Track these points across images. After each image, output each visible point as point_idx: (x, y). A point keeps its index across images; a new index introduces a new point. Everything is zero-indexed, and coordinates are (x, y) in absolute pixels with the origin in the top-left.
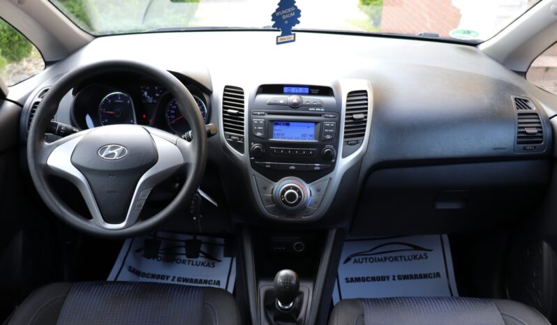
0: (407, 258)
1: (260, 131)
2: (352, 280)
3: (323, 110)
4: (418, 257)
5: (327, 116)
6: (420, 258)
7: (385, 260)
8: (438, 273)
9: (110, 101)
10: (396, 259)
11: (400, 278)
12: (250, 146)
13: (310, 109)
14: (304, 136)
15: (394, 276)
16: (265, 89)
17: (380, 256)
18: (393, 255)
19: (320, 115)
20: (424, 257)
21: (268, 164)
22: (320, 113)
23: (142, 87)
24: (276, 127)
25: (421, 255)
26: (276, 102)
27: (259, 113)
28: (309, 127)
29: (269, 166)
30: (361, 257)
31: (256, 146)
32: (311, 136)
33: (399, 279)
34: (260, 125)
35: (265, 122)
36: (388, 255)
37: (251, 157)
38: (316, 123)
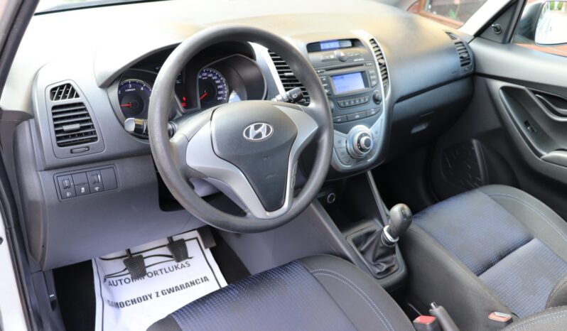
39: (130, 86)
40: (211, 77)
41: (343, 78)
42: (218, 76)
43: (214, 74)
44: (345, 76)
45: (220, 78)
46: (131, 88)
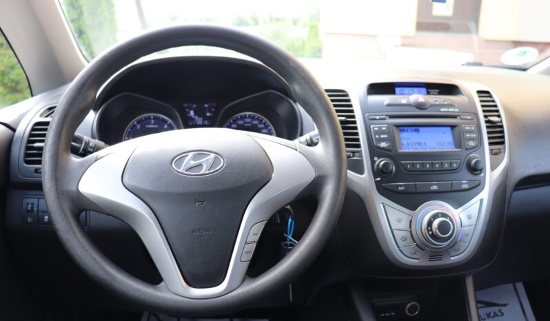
1: (384, 140)
3: (457, 110)
4: (492, 315)
5: (464, 117)
6: (494, 316)
9: (139, 127)
12: (373, 162)
13: (442, 110)
14: (441, 144)
16: (376, 89)
19: (455, 117)
21: (401, 186)
22: (454, 114)
23: (185, 105)
24: (404, 135)
25: (495, 313)
26: (395, 103)
27: (378, 118)
28: (444, 133)
29: (403, 188)
31: (381, 162)
32: (449, 144)
34: (384, 133)
35: (388, 128)
37: (375, 178)
38: (453, 127)
39: (153, 122)
40: (256, 125)
41: (417, 131)
42: (265, 123)
43: (261, 121)
44: (421, 129)
45: (267, 126)
46: (154, 124)
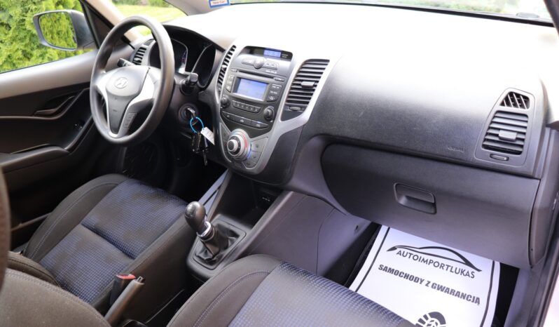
0: (453, 270)
2: (386, 269)
7: (430, 263)
8: (478, 299)
10: (442, 266)
11: (434, 286)
15: (429, 282)
17: (426, 257)
18: (441, 261)
20: (471, 275)
30: (406, 251)
33: (432, 287)
36: (435, 259)
